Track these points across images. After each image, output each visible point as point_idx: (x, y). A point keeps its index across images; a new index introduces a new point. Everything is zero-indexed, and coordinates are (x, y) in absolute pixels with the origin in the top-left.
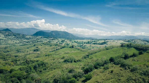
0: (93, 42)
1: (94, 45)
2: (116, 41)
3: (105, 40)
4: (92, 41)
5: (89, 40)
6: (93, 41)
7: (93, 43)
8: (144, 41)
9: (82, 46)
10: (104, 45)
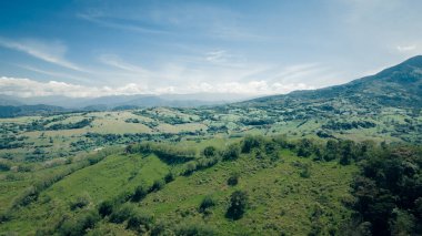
0: (48, 122)
1: (52, 133)
2: (114, 114)
3: (84, 112)
4: (45, 119)
5: (38, 118)
6: (51, 118)
7: (49, 125)
8: (175, 109)
9: (13, 139)
10: (84, 131)
